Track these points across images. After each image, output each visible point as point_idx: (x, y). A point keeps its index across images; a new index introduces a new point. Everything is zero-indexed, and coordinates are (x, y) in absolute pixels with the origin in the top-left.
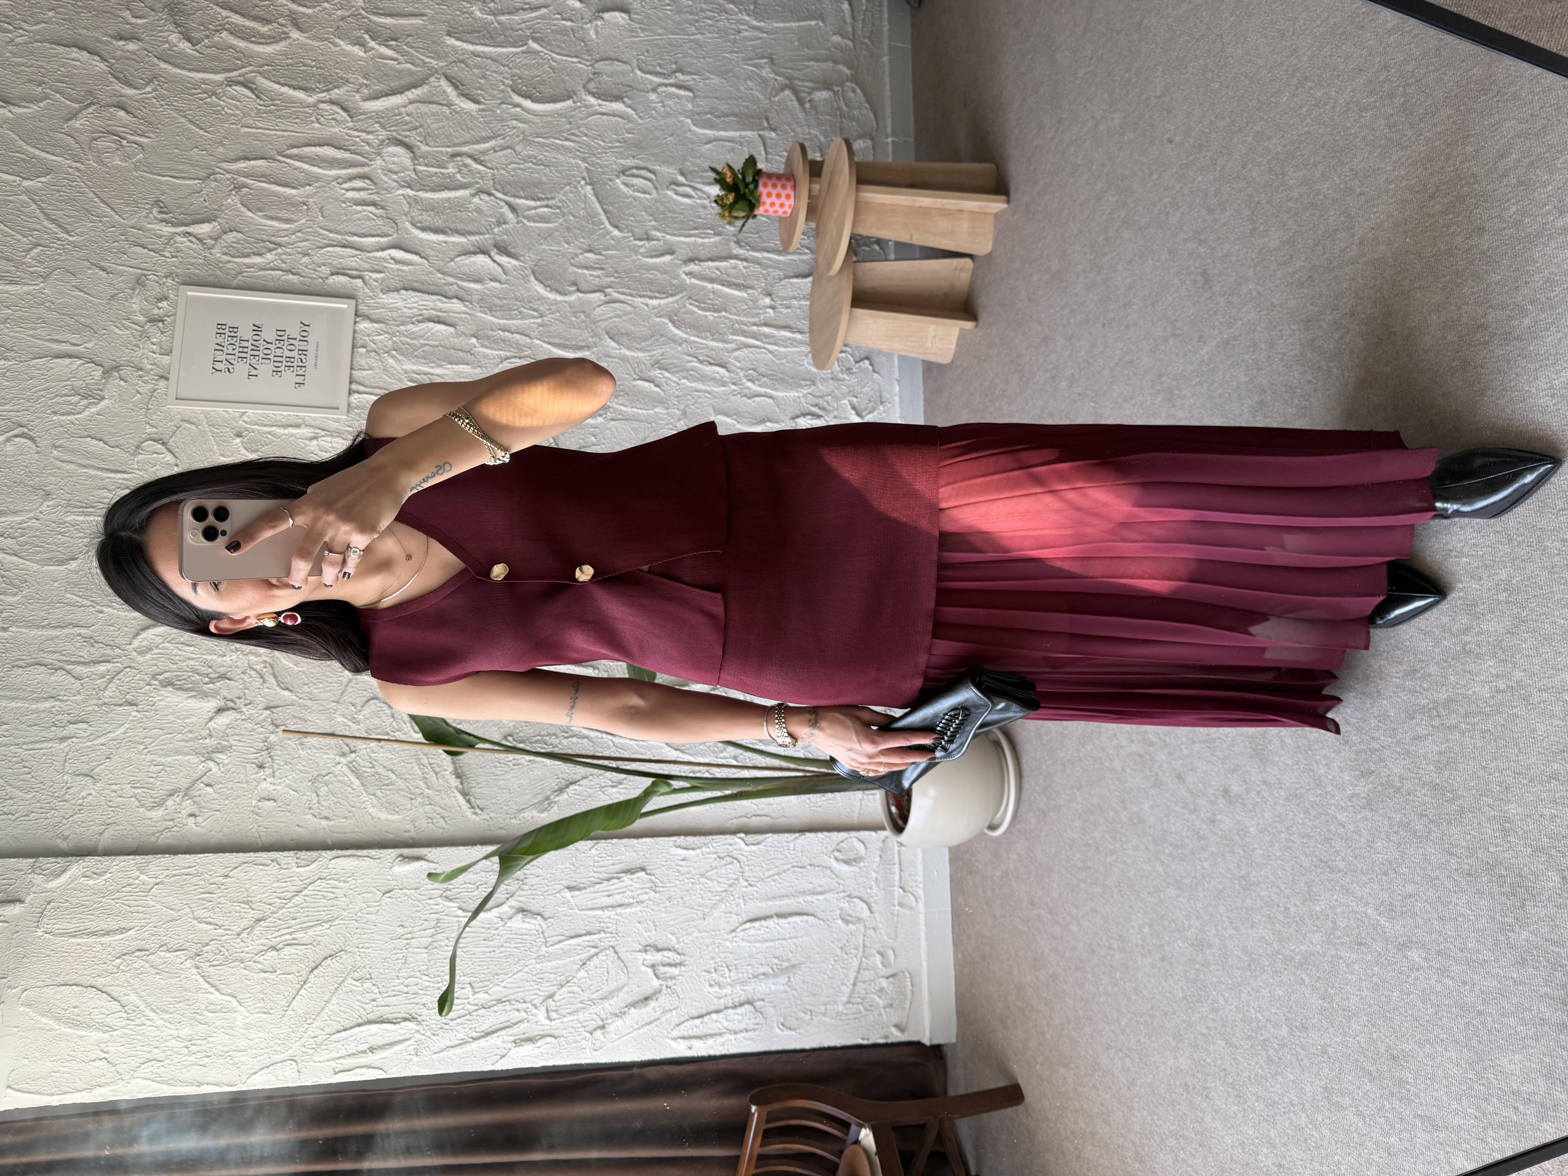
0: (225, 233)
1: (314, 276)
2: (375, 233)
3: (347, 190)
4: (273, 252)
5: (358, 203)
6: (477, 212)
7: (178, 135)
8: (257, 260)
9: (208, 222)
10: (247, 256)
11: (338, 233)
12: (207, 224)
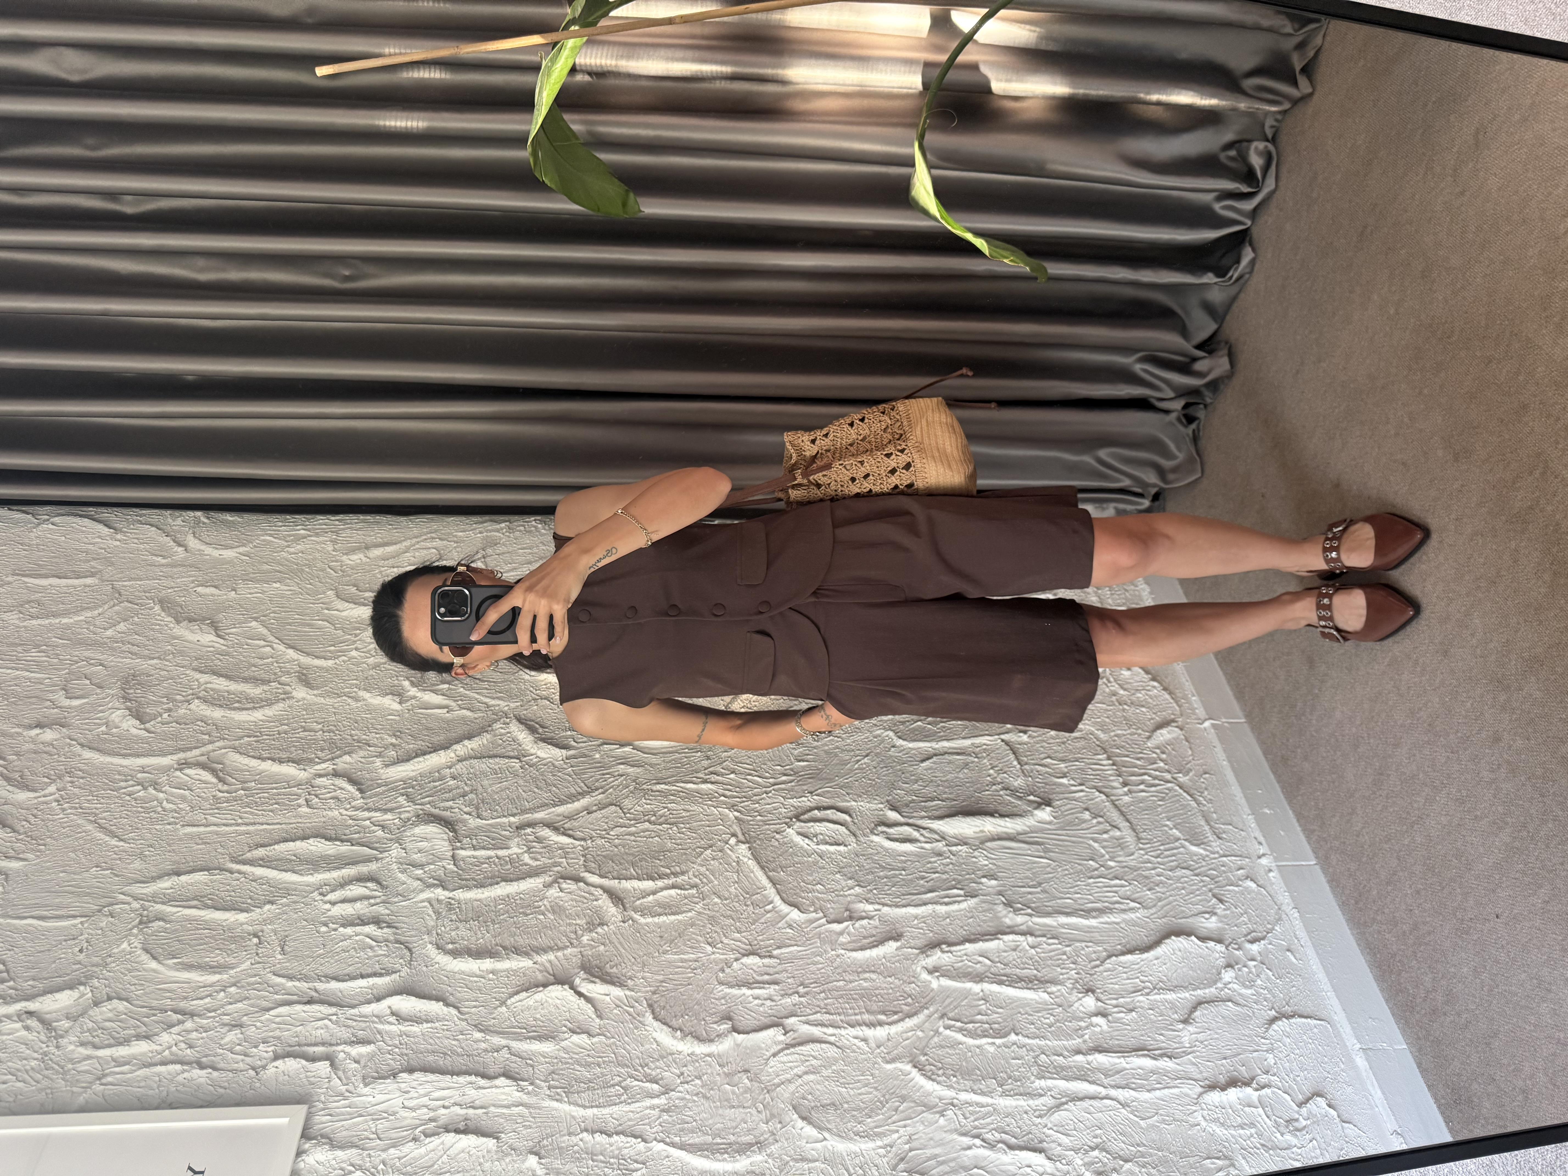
0: (96, 1004)
1: (241, 1066)
2: (370, 971)
3: (333, 903)
4: (175, 1030)
5: (348, 922)
6: (554, 912)
7: (74, 851)
8: (141, 1047)
9: (71, 988)
10: (126, 1042)
11: (306, 978)
12: (67, 992)
